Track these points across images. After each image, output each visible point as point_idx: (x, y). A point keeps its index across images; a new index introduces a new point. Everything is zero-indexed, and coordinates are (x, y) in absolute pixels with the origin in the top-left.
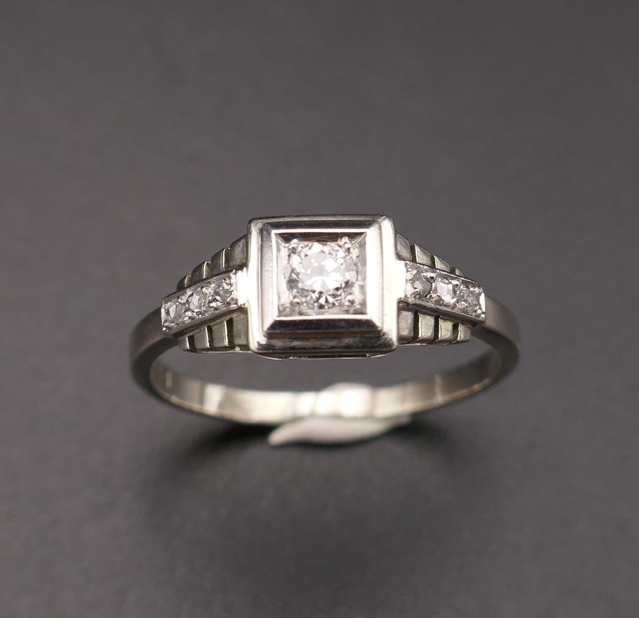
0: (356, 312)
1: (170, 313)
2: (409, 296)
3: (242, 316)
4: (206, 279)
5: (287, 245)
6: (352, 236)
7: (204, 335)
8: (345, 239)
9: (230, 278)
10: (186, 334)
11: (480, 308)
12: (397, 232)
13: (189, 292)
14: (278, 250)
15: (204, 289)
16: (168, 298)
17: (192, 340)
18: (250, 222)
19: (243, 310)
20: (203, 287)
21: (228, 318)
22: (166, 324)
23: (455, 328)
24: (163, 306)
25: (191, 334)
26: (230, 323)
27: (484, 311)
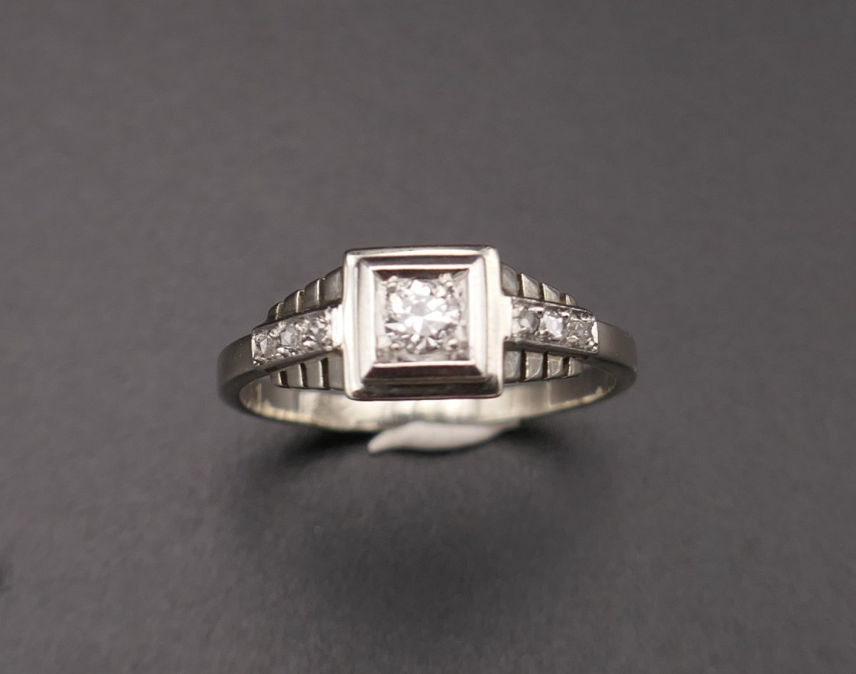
0: (459, 358)
1: (260, 345)
2: (515, 335)
3: (338, 358)
4: (300, 313)
5: (385, 282)
6: (454, 272)
7: (298, 372)
8: (447, 277)
9: (324, 316)
10: (279, 369)
11: (592, 340)
12: (503, 263)
13: (281, 325)
14: (376, 289)
15: (297, 326)
16: (258, 329)
17: (284, 376)
18: (346, 253)
19: (338, 352)
20: (295, 324)
21: (323, 358)
22: (257, 358)
23: (566, 362)
24: (254, 337)
25: (284, 370)
26: (325, 363)
27: (597, 342)
